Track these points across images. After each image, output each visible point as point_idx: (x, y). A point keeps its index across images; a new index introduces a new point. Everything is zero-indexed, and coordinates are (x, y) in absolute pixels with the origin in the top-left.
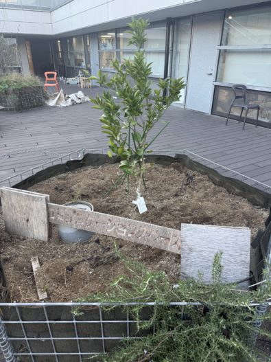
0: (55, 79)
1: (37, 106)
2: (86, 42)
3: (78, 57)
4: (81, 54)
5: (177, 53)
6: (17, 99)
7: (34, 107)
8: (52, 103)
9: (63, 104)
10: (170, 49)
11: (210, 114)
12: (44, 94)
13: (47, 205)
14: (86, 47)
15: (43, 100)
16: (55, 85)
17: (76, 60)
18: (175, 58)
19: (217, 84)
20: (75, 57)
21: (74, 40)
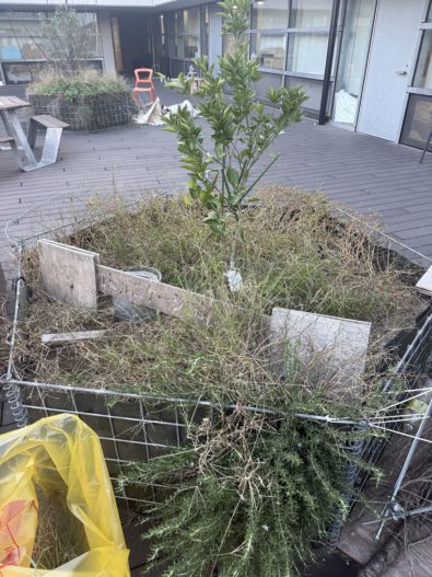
0: (149, 80)
1: (120, 124)
2: (203, 18)
3: (191, 43)
4: (195, 38)
5: (351, 35)
6: (91, 112)
7: (116, 125)
8: (142, 119)
9: (158, 122)
10: (338, 29)
11: (397, 142)
12: (131, 104)
13: (96, 267)
14: (204, 26)
15: (129, 114)
16: (149, 89)
17: (187, 48)
18: (347, 45)
19: (414, 90)
20: (186, 42)
21: (185, 13)
